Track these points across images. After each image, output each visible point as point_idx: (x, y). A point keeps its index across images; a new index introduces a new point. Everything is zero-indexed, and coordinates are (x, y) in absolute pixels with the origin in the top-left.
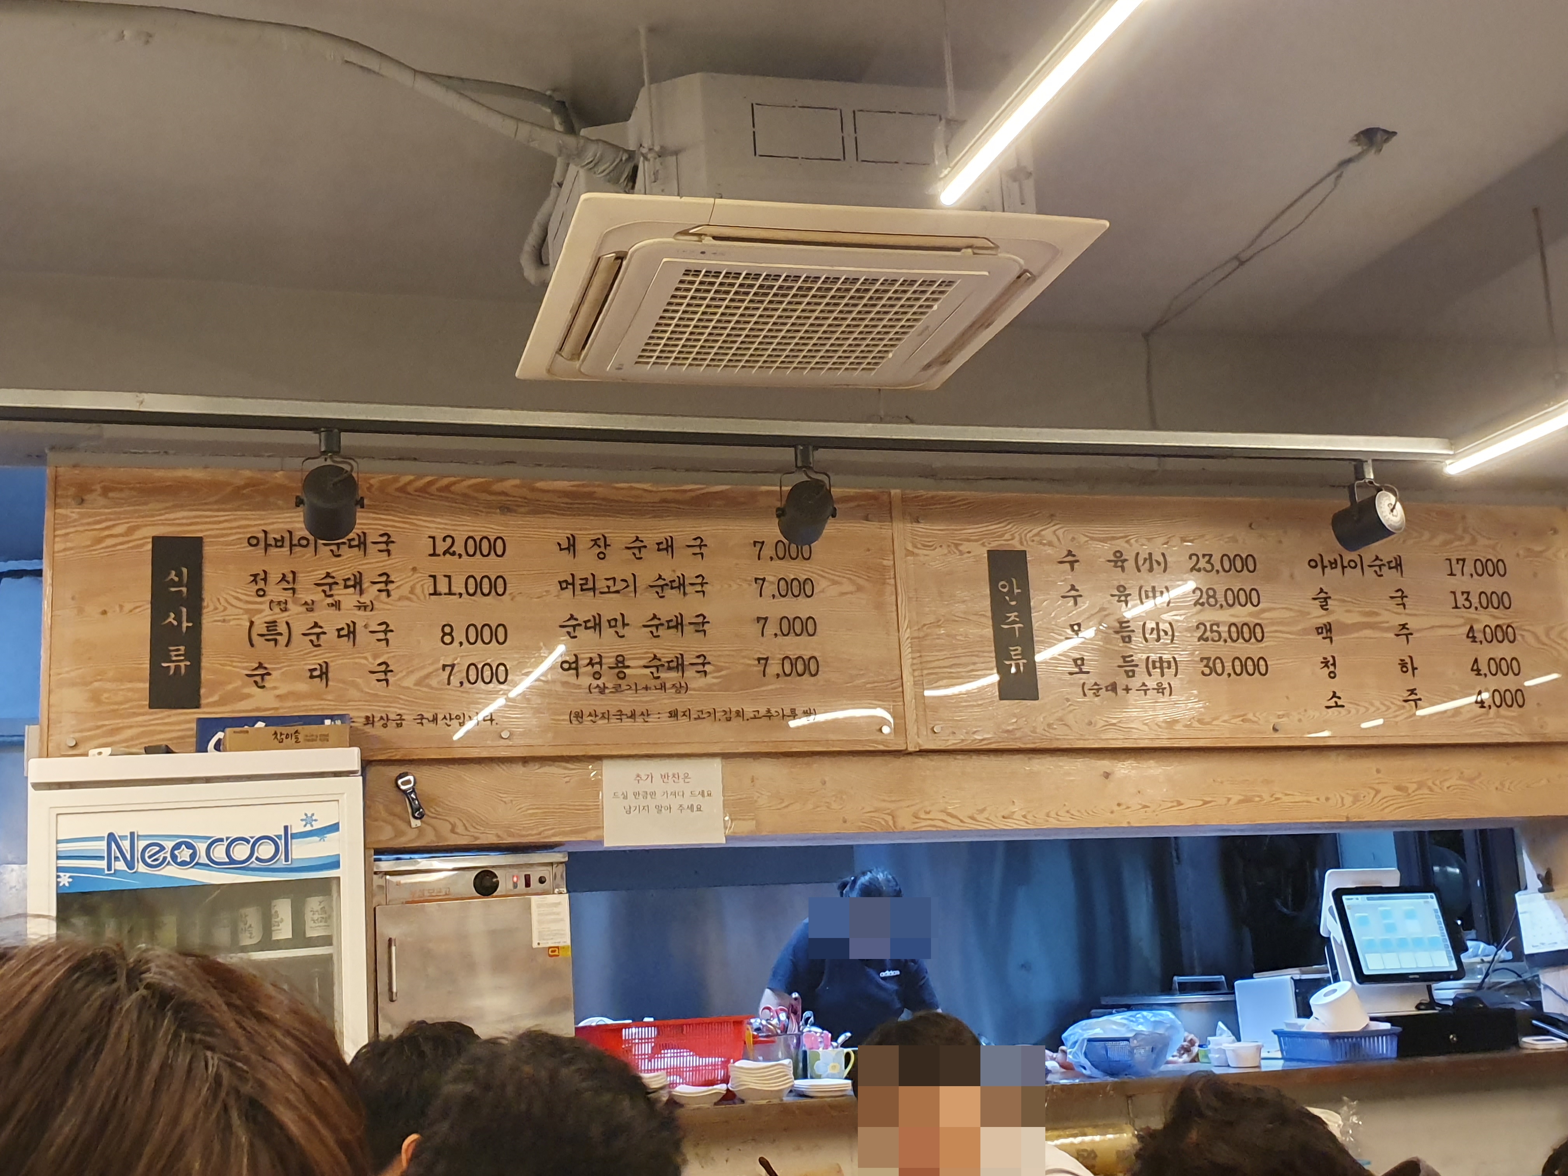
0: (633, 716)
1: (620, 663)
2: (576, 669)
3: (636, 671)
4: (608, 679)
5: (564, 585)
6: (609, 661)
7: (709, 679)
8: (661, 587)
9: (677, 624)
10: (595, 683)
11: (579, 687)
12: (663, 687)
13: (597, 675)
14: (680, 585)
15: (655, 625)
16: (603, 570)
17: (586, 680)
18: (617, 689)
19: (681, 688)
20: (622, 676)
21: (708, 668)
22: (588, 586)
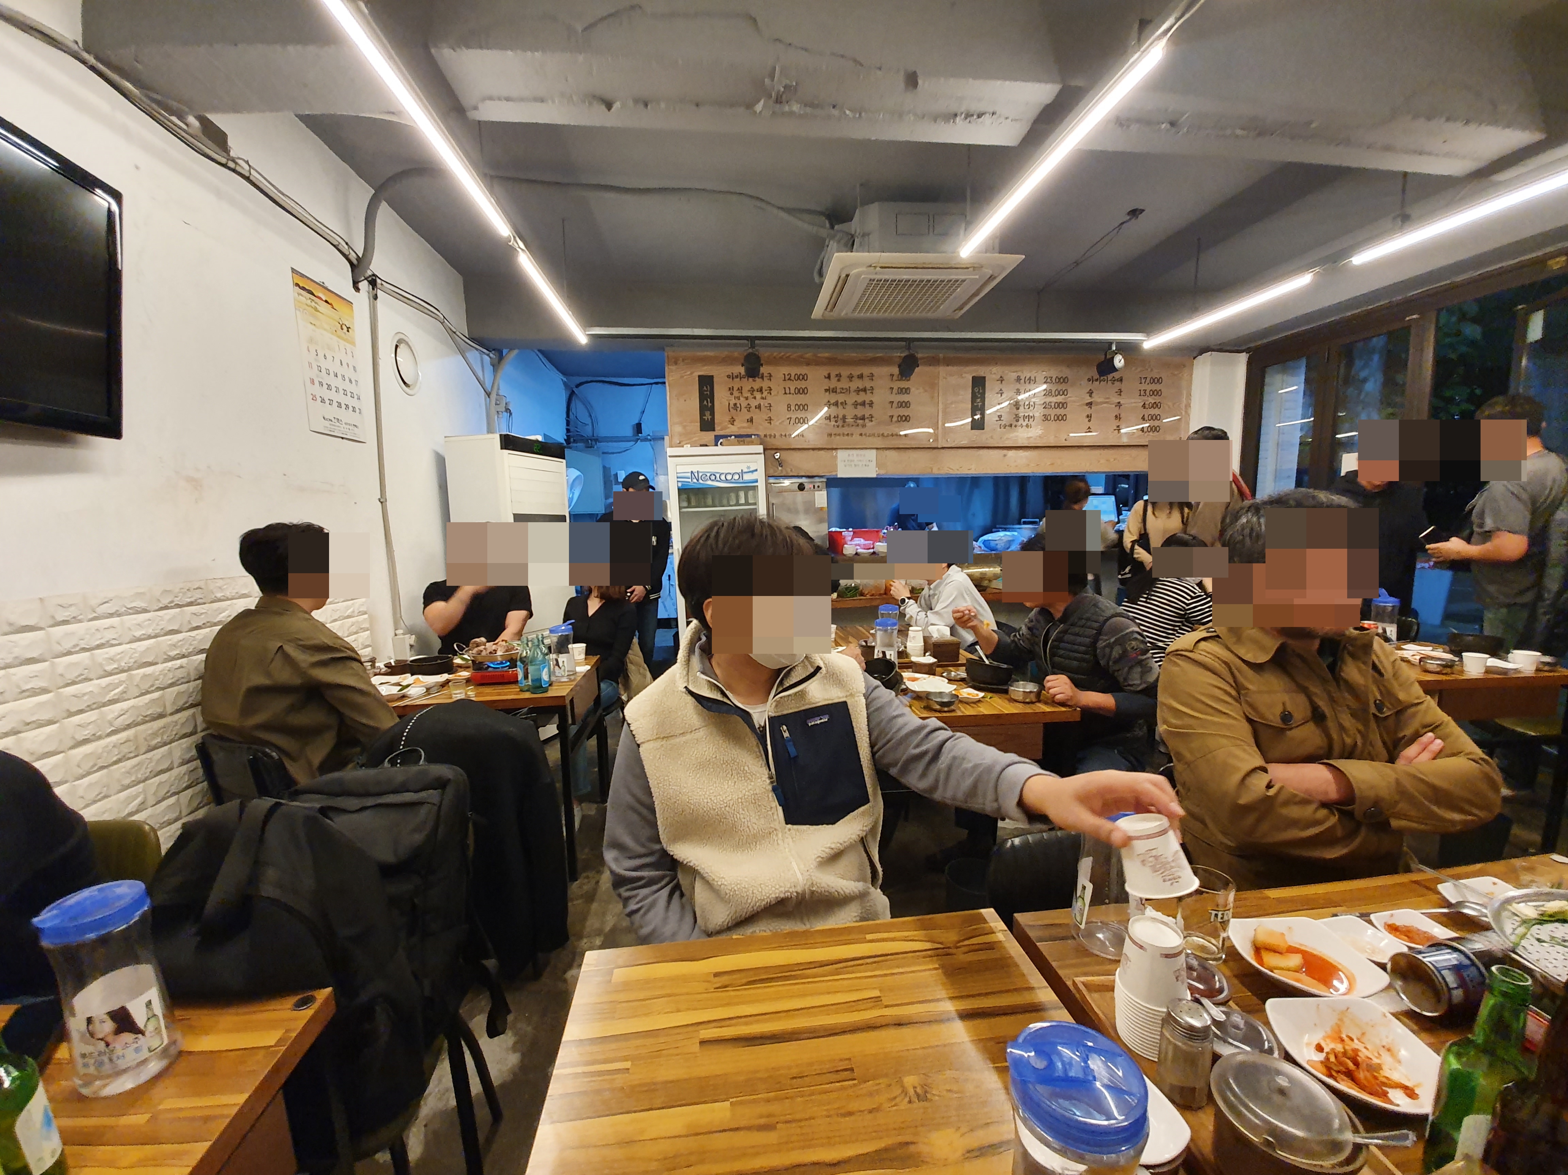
0: (848, 435)
1: (844, 417)
2: (829, 418)
3: (849, 420)
4: (840, 423)
5: (826, 390)
6: (841, 416)
7: (873, 423)
8: (858, 391)
9: (863, 404)
10: (836, 424)
11: (830, 424)
12: (858, 425)
13: (836, 422)
14: (865, 390)
16: (840, 385)
17: (833, 423)
18: (843, 426)
19: (864, 426)
20: (844, 422)
21: (873, 419)
22: (834, 391)
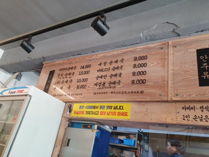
0: (104, 93)
2: (97, 85)
3: (107, 85)
5: (98, 71)
6: (102, 83)
8: (114, 69)
9: (116, 75)
10: (99, 87)
11: (96, 88)
12: (111, 87)
14: (117, 68)
15: (111, 76)
16: (104, 67)
18: (103, 88)
19: (114, 87)
21: (120, 83)
22: (102, 70)
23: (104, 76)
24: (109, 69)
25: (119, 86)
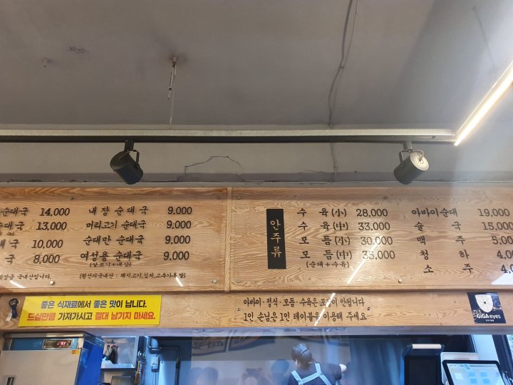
0: (106, 276)
1: (105, 255)
2: (87, 257)
3: (111, 258)
4: (99, 261)
5: (88, 225)
6: (100, 254)
7: (141, 261)
8: (126, 225)
9: (131, 239)
10: (93, 262)
11: (86, 264)
12: (121, 264)
13: (94, 260)
14: (134, 224)
15: (121, 240)
16: (104, 219)
17: (90, 261)
20: (104, 260)
21: (140, 257)
22: (98, 225)
23: (105, 239)
24: (115, 225)
25: (137, 262)
